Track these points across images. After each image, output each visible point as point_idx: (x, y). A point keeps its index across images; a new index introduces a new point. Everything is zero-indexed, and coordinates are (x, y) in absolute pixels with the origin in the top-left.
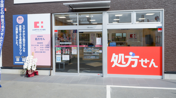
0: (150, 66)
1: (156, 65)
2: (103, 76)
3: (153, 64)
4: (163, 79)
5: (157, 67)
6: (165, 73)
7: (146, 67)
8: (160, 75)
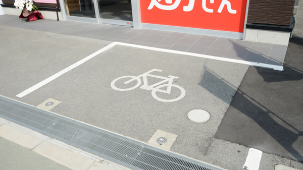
0: (220, 10)
1: (233, 8)
2: (133, 27)
3: (225, 6)
4: (242, 39)
5: (234, 12)
6: (248, 27)
7: (211, 11)
8: (239, 32)
